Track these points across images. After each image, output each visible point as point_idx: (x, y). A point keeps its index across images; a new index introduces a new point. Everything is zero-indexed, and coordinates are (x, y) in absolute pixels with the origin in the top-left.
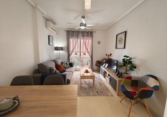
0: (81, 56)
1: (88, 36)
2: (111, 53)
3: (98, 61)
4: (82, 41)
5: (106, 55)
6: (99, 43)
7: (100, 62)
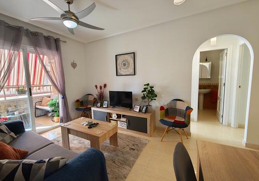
0: (33, 96)
1: (49, 47)
2: (105, 83)
3: (78, 101)
4: (32, 57)
5: (96, 86)
6: (74, 65)
7: (82, 101)
